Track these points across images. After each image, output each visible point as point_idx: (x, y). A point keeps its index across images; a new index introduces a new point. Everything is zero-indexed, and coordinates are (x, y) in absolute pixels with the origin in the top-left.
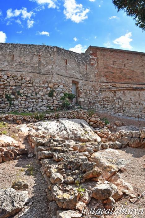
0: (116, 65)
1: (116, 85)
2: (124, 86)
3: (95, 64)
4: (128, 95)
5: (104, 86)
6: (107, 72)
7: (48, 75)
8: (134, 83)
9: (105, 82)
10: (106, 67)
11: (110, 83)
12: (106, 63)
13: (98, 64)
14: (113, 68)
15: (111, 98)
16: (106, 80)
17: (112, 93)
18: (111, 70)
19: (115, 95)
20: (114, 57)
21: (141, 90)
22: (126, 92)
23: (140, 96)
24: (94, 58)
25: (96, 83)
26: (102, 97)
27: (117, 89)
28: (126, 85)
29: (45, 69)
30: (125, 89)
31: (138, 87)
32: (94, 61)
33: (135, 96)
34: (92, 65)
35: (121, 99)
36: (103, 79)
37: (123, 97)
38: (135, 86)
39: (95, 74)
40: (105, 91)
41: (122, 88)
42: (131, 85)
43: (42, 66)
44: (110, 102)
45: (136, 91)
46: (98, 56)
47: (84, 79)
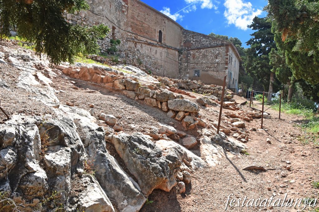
0: (140, 17)
1: (137, 37)
2: (143, 40)
3: (125, 12)
4: (144, 48)
5: (129, 36)
6: (133, 23)
7: (100, 17)
8: (149, 38)
9: (130, 32)
10: (133, 18)
11: (134, 34)
12: (133, 13)
13: (128, 13)
14: (137, 20)
15: (133, 49)
16: (132, 30)
17: (134, 44)
18: (135, 22)
19: (136, 47)
20: (139, 9)
21: (152, 46)
22: (143, 45)
23: (151, 50)
24: (126, 5)
25: (125, 32)
26: (127, 46)
27: (138, 41)
28: (144, 38)
29: (98, 9)
30: (143, 42)
31: (151, 42)
32: (125, 8)
33: (148, 50)
34: (123, 12)
35: (139, 51)
36: (130, 29)
37: (141, 50)
38: (149, 41)
39: (124, 22)
40: (130, 41)
41: (141, 40)
42: (147, 39)
43: (95, 5)
44: (132, 53)
45: (149, 46)
46: (129, 5)
47: (118, 26)
